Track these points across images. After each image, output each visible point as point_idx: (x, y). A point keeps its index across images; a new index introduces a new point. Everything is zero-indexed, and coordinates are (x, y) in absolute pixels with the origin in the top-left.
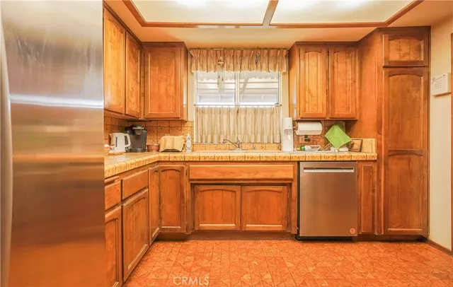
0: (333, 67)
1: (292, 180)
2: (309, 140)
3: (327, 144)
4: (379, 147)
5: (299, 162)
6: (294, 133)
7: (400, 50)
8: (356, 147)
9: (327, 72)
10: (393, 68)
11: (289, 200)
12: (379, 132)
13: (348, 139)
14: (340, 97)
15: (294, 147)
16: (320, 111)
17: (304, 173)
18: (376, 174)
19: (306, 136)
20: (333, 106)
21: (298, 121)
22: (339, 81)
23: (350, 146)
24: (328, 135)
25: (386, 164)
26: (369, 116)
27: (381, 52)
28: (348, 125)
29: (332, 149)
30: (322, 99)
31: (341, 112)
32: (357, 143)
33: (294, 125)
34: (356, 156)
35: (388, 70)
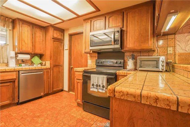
0: (35, 34)
1: (15, 79)
2: (24, 62)
3: (32, 64)
4: (51, 64)
5: (19, 71)
6: (16, 58)
7: (57, 34)
8: (43, 64)
9: (33, 35)
10: (55, 39)
11: (14, 88)
12: (51, 59)
13: (41, 61)
14: (38, 46)
15: (16, 65)
16: (30, 50)
17: (22, 75)
18: (50, 73)
19: (22, 60)
20: (35, 49)
21: (18, 53)
22: (37, 39)
23: (41, 64)
24: (32, 60)
25: (53, 69)
26: (48, 53)
27: (52, 33)
28: (41, 56)
29: (34, 65)
30: (30, 45)
31: (38, 51)
32: (44, 63)
33: (16, 55)
34: (43, 67)
35: (54, 40)
